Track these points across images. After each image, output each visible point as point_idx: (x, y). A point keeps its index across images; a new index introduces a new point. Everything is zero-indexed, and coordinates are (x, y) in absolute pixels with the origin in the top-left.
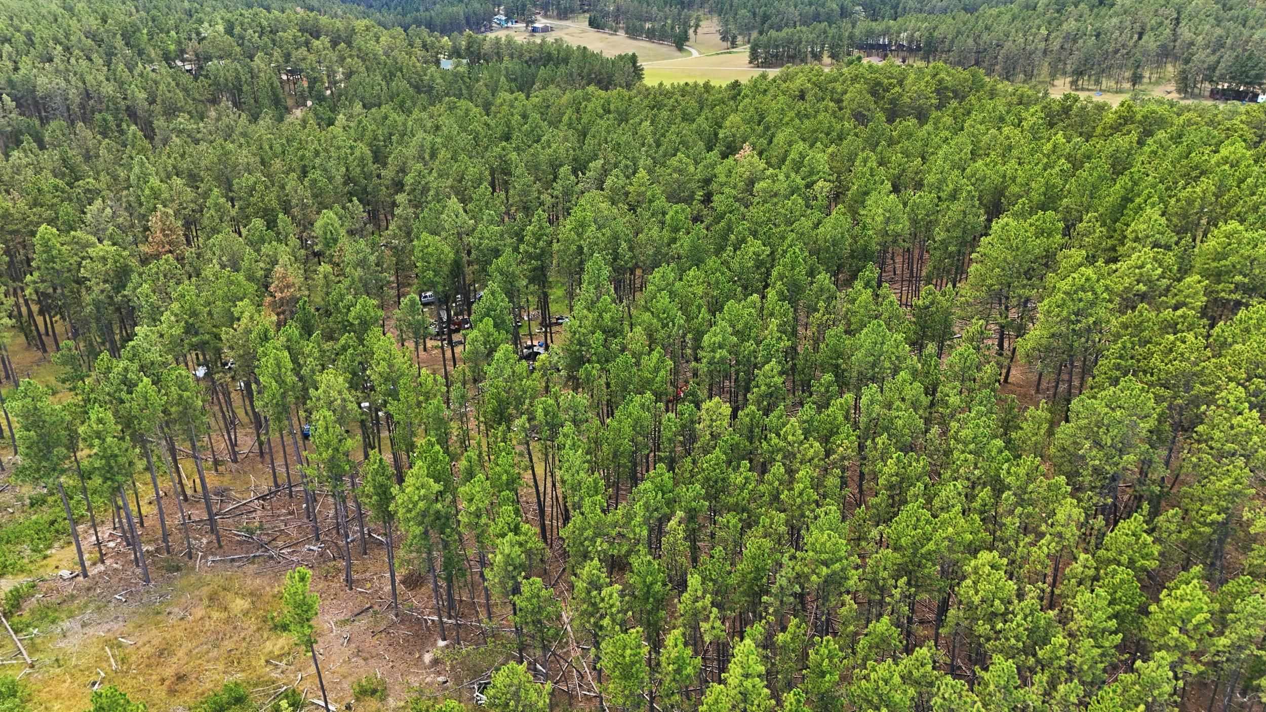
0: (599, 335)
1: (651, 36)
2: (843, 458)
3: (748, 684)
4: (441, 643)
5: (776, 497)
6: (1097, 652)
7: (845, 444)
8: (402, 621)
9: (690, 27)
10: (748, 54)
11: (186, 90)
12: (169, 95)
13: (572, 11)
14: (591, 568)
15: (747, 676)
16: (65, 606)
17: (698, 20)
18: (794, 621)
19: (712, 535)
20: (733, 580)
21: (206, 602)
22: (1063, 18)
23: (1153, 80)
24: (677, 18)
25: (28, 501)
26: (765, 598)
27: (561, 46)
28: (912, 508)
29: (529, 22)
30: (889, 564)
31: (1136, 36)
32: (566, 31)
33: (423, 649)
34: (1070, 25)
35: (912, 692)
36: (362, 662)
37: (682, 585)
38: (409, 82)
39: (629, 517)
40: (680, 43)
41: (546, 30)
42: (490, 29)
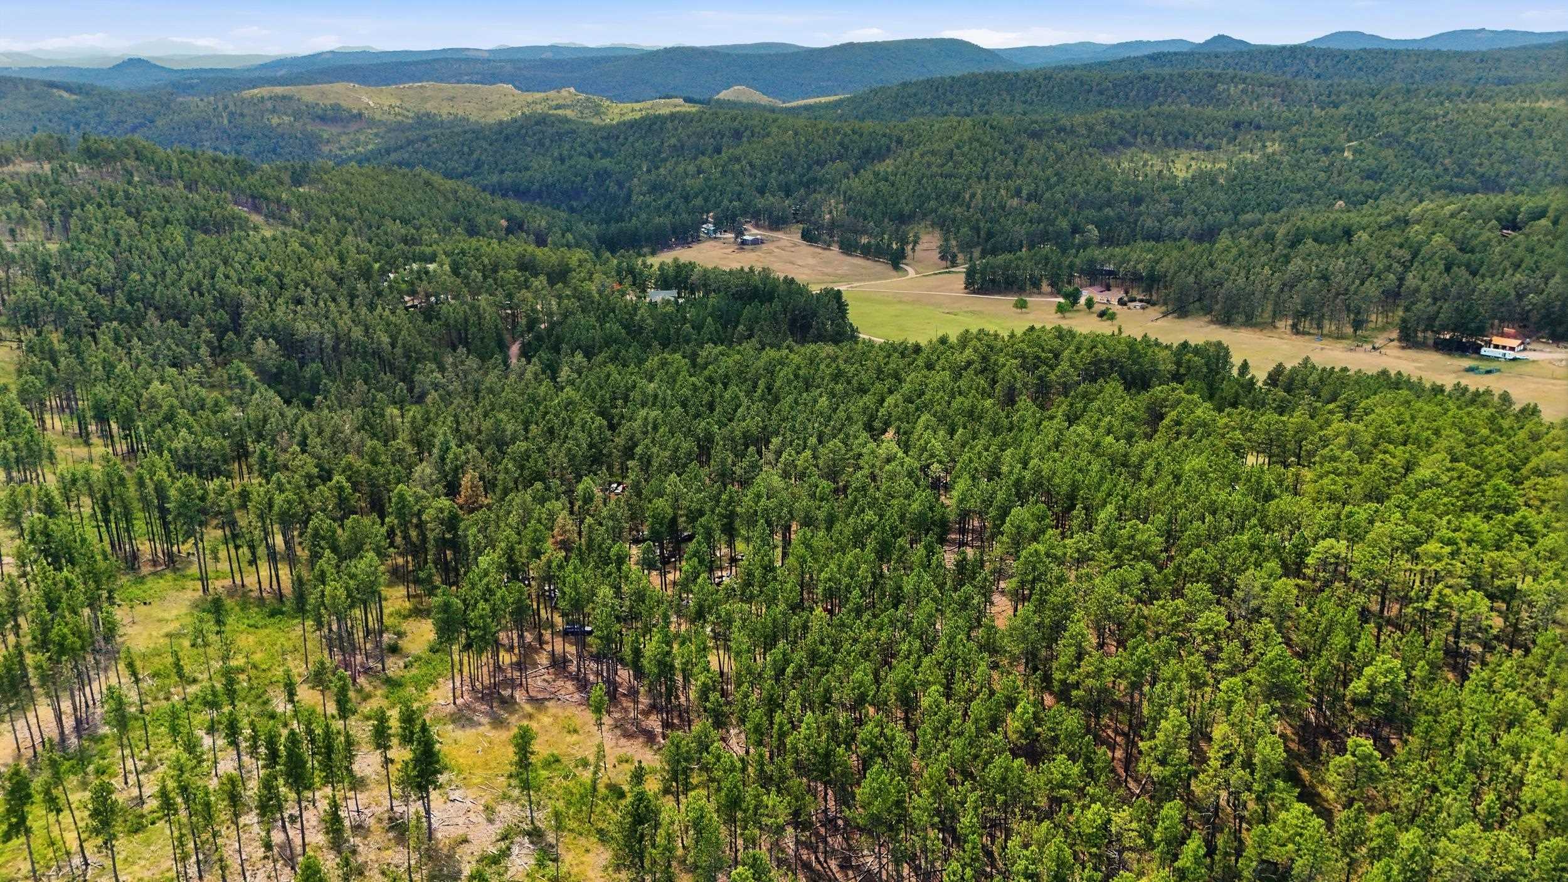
9: (908, 243)
10: (964, 277)
12: (408, 338)
13: (785, 222)
17: (917, 237)
24: (895, 236)
25: (401, 665)
29: (739, 233)
32: (778, 245)
34: (1296, 265)
40: (896, 261)
41: (756, 242)
42: (697, 240)
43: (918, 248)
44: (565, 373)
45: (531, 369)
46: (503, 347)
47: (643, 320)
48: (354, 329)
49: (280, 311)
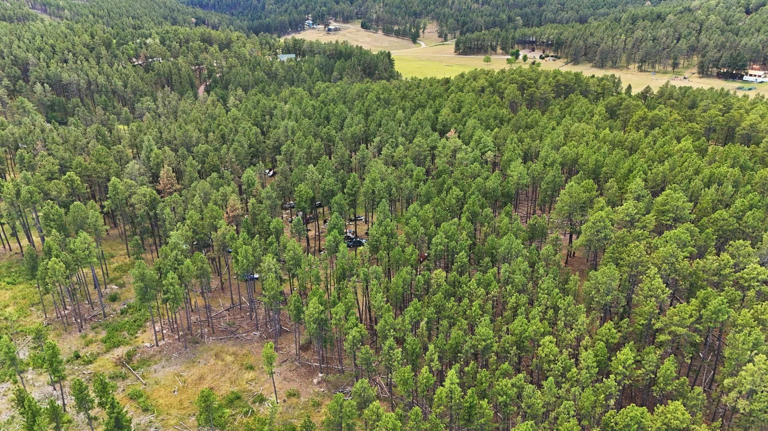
0: (385, 237)
1: (398, 34)
2: (494, 296)
3: (453, 386)
4: (320, 375)
5: (465, 313)
6: (588, 375)
7: (495, 290)
8: (302, 366)
9: (420, 28)
10: (453, 46)
11: (142, 79)
12: (134, 83)
13: (351, 19)
14: (390, 341)
15: (452, 384)
16: (152, 359)
17: (425, 25)
18: (472, 362)
19: (438, 329)
20: (447, 347)
21: (214, 357)
22: (635, 28)
23: (685, 65)
24: (413, 25)
25: (119, 311)
26: (459, 354)
27: (347, 45)
28: (520, 319)
29: (327, 25)
30: (510, 341)
31: (675, 41)
32: (348, 31)
33: (313, 377)
34: (639, 33)
35: (515, 390)
36: (286, 382)
37: (426, 349)
38: (264, 72)
39: (403, 321)
40: (415, 38)
41: (336, 30)
42: (303, 29)
43: (426, 31)
44: (231, 100)
45: (210, 99)
46: (194, 87)
47: (277, 69)
48: (99, 77)
49: (53, 68)
